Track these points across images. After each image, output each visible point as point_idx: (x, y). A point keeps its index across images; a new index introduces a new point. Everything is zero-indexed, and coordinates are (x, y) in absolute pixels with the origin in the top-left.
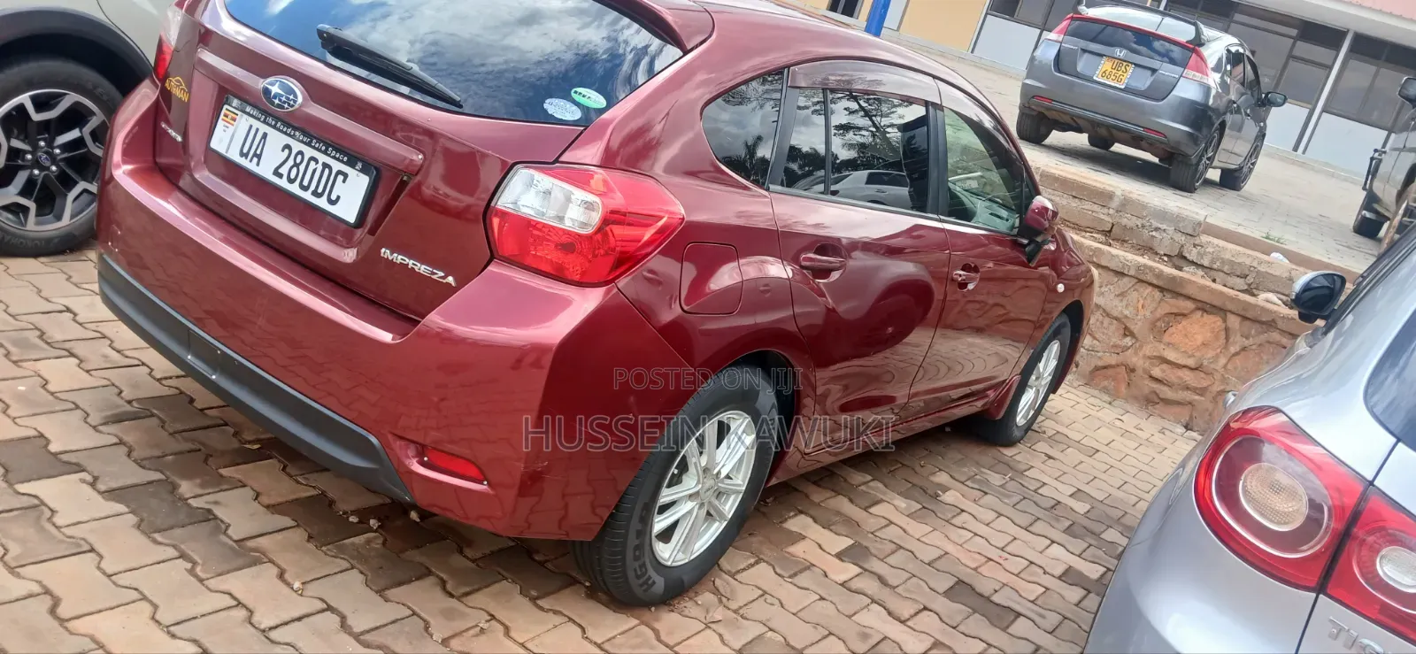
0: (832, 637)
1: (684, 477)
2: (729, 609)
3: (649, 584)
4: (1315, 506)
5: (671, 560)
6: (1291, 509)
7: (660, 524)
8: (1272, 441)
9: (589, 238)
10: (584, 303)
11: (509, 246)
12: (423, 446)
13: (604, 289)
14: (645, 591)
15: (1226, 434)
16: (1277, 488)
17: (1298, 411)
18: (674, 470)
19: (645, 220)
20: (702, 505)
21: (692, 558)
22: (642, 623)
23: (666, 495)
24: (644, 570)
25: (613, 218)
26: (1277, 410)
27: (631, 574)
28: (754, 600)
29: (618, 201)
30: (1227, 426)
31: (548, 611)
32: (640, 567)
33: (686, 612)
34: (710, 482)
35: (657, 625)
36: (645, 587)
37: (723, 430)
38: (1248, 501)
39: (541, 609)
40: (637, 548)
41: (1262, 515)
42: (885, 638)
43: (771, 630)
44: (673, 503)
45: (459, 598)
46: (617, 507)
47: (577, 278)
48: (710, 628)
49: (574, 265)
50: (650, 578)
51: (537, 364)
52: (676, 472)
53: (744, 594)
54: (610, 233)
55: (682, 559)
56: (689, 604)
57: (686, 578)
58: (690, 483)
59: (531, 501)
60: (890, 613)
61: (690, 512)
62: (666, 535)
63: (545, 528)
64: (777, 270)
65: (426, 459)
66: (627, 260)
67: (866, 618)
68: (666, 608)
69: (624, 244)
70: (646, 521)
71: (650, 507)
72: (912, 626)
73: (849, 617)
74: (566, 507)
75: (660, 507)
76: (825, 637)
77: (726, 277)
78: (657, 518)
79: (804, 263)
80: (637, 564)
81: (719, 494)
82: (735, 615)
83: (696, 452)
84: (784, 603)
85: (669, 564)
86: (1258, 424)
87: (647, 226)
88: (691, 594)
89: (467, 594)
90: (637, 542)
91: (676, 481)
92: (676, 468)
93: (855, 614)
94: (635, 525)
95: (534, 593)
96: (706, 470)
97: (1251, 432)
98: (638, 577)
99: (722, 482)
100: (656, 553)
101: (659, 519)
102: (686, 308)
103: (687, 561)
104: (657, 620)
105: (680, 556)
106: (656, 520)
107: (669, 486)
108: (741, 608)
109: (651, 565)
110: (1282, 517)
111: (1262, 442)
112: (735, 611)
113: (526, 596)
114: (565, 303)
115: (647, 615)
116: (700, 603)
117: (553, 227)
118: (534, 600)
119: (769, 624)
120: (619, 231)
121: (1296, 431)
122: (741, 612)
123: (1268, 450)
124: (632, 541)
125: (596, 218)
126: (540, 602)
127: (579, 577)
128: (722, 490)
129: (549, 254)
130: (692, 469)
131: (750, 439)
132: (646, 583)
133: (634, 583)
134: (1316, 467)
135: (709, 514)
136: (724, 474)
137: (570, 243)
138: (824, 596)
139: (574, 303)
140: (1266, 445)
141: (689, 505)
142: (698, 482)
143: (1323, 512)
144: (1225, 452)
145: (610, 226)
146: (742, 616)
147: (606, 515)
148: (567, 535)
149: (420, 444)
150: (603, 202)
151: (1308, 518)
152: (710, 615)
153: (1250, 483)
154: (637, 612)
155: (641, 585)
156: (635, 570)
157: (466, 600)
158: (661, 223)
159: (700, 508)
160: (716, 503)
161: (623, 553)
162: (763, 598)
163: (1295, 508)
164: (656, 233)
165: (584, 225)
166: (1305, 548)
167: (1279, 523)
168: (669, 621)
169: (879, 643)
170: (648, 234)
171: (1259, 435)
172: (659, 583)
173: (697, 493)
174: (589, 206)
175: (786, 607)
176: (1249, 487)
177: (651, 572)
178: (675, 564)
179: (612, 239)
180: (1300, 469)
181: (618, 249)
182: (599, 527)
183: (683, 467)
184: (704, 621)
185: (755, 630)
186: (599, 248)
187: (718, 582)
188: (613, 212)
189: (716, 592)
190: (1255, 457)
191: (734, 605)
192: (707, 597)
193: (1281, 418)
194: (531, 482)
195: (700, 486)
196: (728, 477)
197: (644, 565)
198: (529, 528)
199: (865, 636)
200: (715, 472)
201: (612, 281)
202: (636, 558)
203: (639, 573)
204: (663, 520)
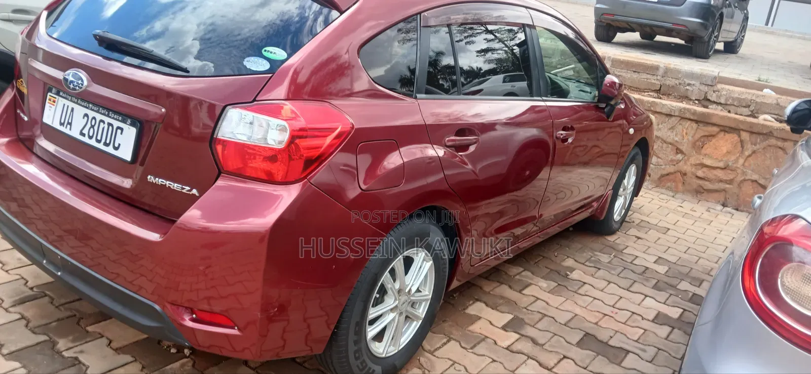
5: (384, 353)
7: (372, 332)
9: (283, 150)
10: (288, 195)
11: (233, 163)
12: (190, 308)
13: (301, 183)
18: (376, 295)
19: (324, 132)
20: (401, 314)
21: (400, 349)
23: (373, 313)
24: (364, 364)
25: (298, 134)
29: (301, 123)
32: (362, 363)
34: (404, 298)
37: (408, 262)
40: (356, 352)
44: (379, 317)
46: (336, 328)
49: (278, 170)
50: (370, 368)
52: (378, 296)
55: (393, 350)
57: (397, 363)
58: (390, 301)
61: (393, 320)
62: (379, 337)
66: (313, 162)
69: (310, 151)
70: (361, 333)
71: (362, 323)
75: (370, 321)
77: (393, 161)
79: (449, 144)
80: (358, 362)
81: (413, 304)
83: (391, 280)
85: (384, 356)
87: (326, 136)
90: (356, 348)
91: (379, 302)
92: (377, 293)
94: (352, 337)
96: (399, 291)
98: (361, 370)
99: (413, 295)
100: (372, 351)
101: (371, 329)
102: (364, 188)
103: (397, 351)
105: (391, 349)
106: (369, 330)
107: (373, 307)
109: (369, 359)
114: (277, 198)
117: (261, 147)
120: (304, 142)
124: (352, 348)
125: (286, 137)
128: (415, 301)
129: (258, 164)
130: (390, 292)
131: (429, 264)
135: (407, 318)
136: (414, 289)
137: (273, 156)
138: (495, 358)
139: (281, 197)
141: (391, 316)
142: (396, 300)
145: (298, 140)
147: (330, 333)
149: (187, 307)
150: (290, 126)
156: (358, 366)
158: (336, 132)
159: (400, 316)
160: (411, 310)
161: (347, 357)
162: (453, 367)
164: (334, 140)
165: (280, 143)
170: (329, 140)
172: (379, 370)
173: (396, 307)
174: (283, 130)
177: (370, 364)
178: (388, 355)
181: (305, 155)
183: (383, 291)
187: (422, 359)
188: (298, 130)
189: (422, 366)
195: (397, 302)
196: (418, 291)
197: (363, 361)
200: (407, 291)
201: (306, 177)
202: (357, 359)
204: (374, 328)
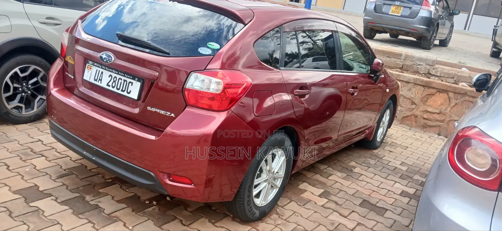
0: (321, 226)
1: (262, 174)
2: (283, 219)
3: (254, 214)
4: (494, 160)
5: (261, 204)
6: (485, 162)
8: (475, 139)
9: (220, 94)
10: (220, 118)
11: (192, 101)
12: (170, 174)
13: (226, 112)
14: (253, 216)
15: (457, 138)
16: (478, 155)
17: (483, 126)
18: (258, 172)
19: (238, 86)
20: (269, 184)
21: (268, 202)
22: (253, 228)
23: (256, 182)
24: (251, 209)
25: (227, 86)
26: (475, 127)
27: (247, 211)
28: (291, 215)
29: (228, 80)
30: (457, 134)
31: (219, 227)
33: (268, 222)
34: (271, 175)
35: (258, 228)
36: (253, 215)
37: (274, 156)
38: (469, 161)
39: (217, 226)
40: (248, 201)
41: (474, 165)
42: (340, 224)
43: (299, 225)
44: (259, 184)
45: (187, 226)
46: (239, 188)
47: (217, 109)
48: (277, 227)
49: (215, 104)
50: (254, 211)
51: (206, 141)
52: (259, 173)
53: (287, 214)
54: (227, 92)
55: (264, 203)
56: (268, 219)
57: (267, 210)
58: (264, 176)
59: (209, 189)
60: (341, 215)
61: (265, 187)
62: (258, 195)
63: (215, 198)
64: (286, 97)
65: (171, 178)
66: (233, 101)
67: (331, 217)
68: (261, 221)
69: (232, 95)
70: (250, 192)
71: (251, 186)
72: (349, 218)
73: (326, 217)
74: (221, 190)
75: (255, 186)
76: (318, 226)
77: (269, 102)
78: (254, 190)
79: (296, 94)
80: (249, 207)
81: (275, 179)
82: (286, 222)
83: (265, 165)
84: (302, 215)
85: (260, 206)
86: (469, 133)
87: (240, 88)
88: (269, 216)
89: (190, 224)
90: (248, 199)
91: (259, 176)
92: (259, 172)
93: (328, 216)
94: (247, 193)
95: (213, 221)
96: (269, 171)
97: (466, 136)
98: (250, 212)
99: (275, 174)
100: (255, 203)
102: (256, 115)
103: (266, 204)
104: (258, 226)
106: (254, 191)
107: (257, 178)
108: (287, 218)
109: (254, 207)
110: (482, 166)
111: (471, 139)
112: (285, 220)
113: (211, 223)
114: (213, 118)
115: (254, 224)
116: (272, 218)
117: (207, 92)
118: (213, 224)
119: (298, 223)
120: (230, 91)
121: (483, 134)
122: (287, 220)
123: (473, 142)
124: (246, 199)
125: (221, 87)
126: (216, 224)
127: (229, 214)
128: (276, 178)
129: (205, 102)
130: (264, 171)
131: (283, 158)
132: (253, 213)
133: (249, 214)
134: (493, 146)
135: (272, 186)
136: (275, 172)
137: (213, 97)
138: (316, 211)
139: (217, 118)
140: (473, 140)
141: (265, 184)
143: (497, 162)
144: (458, 144)
145: (227, 89)
146: (288, 222)
147: (236, 191)
148: (223, 199)
149: (168, 173)
150: (223, 82)
151: (492, 165)
152: (276, 222)
153: (468, 155)
154: (251, 224)
155: (251, 214)
156: (248, 209)
157: (191, 226)
158: (244, 86)
159: (268, 185)
160: (274, 182)
161: (244, 204)
162: (295, 214)
163: (486, 162)
164: (243, 90)
165: (217, 90)
166: (492, 176)
167: (481, 168)
168: (262, 226)
169: (338, 226)
170: (240, 90)
171: (469, 137)
172: (257, 213)
173: (267, 179)
174: (218, 83)
175: (303, 216)
177: (254, 209)
178: (262, 206)
179: (227, 94)
180: (486, 147)
181: (230, 97)
182: (234, 196)
183: (261, 171)
184: (274, 224)
185: (293, 226)
186: (223, 98)
187: (278, 210)
188: (227, 84)
189: (277, 214)
190: (469, 145)
191: (284, 218)
192: (274, 216)
193: (477, 130)
194: (209, 182)
195: (268, 177)
196: (277, 172)
197: (251, 207)
198: (209, 199)
199: (332, 224)
200: (273, 171)
201: (230, 108)
202: (248, 205)
203: (250, 210)
204: (256, 190)
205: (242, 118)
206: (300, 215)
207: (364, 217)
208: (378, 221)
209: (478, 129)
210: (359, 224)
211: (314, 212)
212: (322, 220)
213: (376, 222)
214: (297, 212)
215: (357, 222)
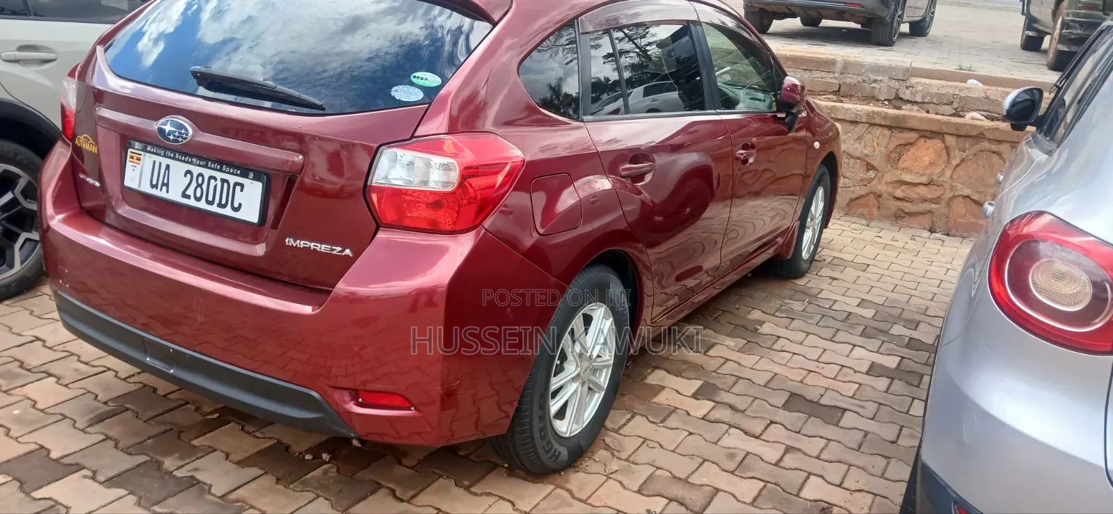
0: (706, 464)
1: (565, 365)
2: (621, 459)
3: (556, 455)
4: (1098, 287)
5: (569, 432)
6: (1075, 291)
7: (554, 407)
8: (1045, 240)
9: (453, 193)
10: (459, 249)
11: (390, 216)
12: (356, 390)
13: (474, 232)
14: (554, 461)
15: (1005, 243)
16: (1061, 277)
17: (1063, 208)
18: (557, 362)
19: (493, 169)
20: (583, 384)
21: (584, 426)
22: (558, 486)
23: (555, 383)
24: (550, 445)
25: (469, 173)
26: (1040, 213)
27: (541, 451)
28: (638, 448)
29: (469, 157)
30: (1004, 234)
31: (481, 495)
32: (547, 444)
33: (589, 470)
34: (586, 364)
35: (569, 486)
36: (554, 458)
37: (588, 320)
38: (1040, 292)
39: (475, 494)
40: (541, 430)
41: (1053, 301)
42: (748, 453)
43: (658, 468)
44: (561, 388)
45: (408, 501)
46: (520, 403)
47: (449, 228)
48: (610, 478)
49: (445, 218)
50: (556, 450)
51: (431, 303)
52: (559, 362)
53: (630, 445)
54: (468, 186)
55: (577, 429)
56: (590, 463)
57: (583, 443)
58: (571, 368)
59: (451, 412)
60: (746, 433)
61: (575, 392)
62: (561, 414)
63: (466, 433)
64: (603, 184)
65: (360, 400)
66: (486, 204)
67: (727, 441)
68: (573, 470)
69: (482, 192)
70: (544, 407)
71: (546, 395)
72: (766, 439)
73: (716, 443)
74: (478, 411)
75: (552, 393)
76: (701, 464)
77: (567, 200)
78: (552, 402)
79: (624, 173)
80: (544, 443)
81: (595, 371)
82: (627, 464)
84: (662, 444)
85: (568, 435)
86: (1035, 227)
87: (497, 173)
88: (589, 454)
89: (414, 497)
90: (541, 425)
91: (560, 369)
92: (558, 360)
93: (719, 440)
94: (536, 412)
95: (466, 483)
96: (581, 355)
97: (1028, 236)
98: (547, 452)
99: (595, 361)
100: (557, 432)
101: (554, 402)
102: (541, 231)
103: (580, 429)
104: (568, 481)
105: (575, 426)
106: (551, 404)
107: (555, 376)
108: (630, 456)
109: (555, 439)
110: (1074, 299)
111: (1037, 241)
112: (626, 460)
113: (461, 487)
114: (443, 251)
115: (558, 479)
116: (597, 460)
117: (421, 191)
118: (467, 488)
119: (656, 464)
120: (476, 182)
121: (1065, 227)
122: (631, 459)
123: (1043, 247)
124: (537, 425)
125: (455, 176)
126: (473, 489)
127: (499, 462)
128: (596, 368)
129: (423, 213)
130: (570, 357)
131: (609, 323)
132: (554, 455)
133: (544, 457)
134: (1086, 252)
135: (590, 389)
136: (595, 354)
137: (438, 201)
138: (692, 431)
139: (450, 249)
140: (1041, 243)
141: (574, 386)
142: (577, 366)
143: (1106, 290)
144: (1011, 255)
145: (468, 180)
146: (633, 463)
147: (512, 412)
148: (483, 433)
149: (353, 389)
150: (458, 164)
151: (1095, 297)
152: (608, 468)
153: (1037, 279)
154: (552, 478)
155: (550, 458)
156: (544, 447)
157: (415, 501)
158: (508, 168)
159: (582, 386)
160: (594, 379)
161: (532, 436)
162: (645, 444)
163: (1078, 289)
164: (505, 177)
165: (446, 184)
166: (1097, 321)
167: (1069, 305)
168: (576, 480)
169: (744, 459)
170: (500, 179)
171: (1033, 237)
172: (564, 452)
173: (579, 374)
174: (447, 168)
175: (665, 447)
176: (1037, 281)
177: (556, 446)
178: (572, 435)
179: (471, 190)
180: (1074, 255)
181: (479, 197)
182: (507, 422)
183: (563, 357)
184: (604, 473)
185: (646, 471)
186: (462, 199)
187: (607, 440)
188: (467, 168)
189: (608, 448)
190: (1033, 257)
191: (624, 456)
192: (601, 454)
193: (1045, 219)
194: (449, 396)
195: (579, 369)
196: (598, 356)
197: (549, 442)
198: (453, 435)
199: (731, 456)
200: (588, 354)
201: (480, 224)
202: (543, 438)
203: (547, 449)
204: (556, 402)
205: (511, 243)
206: (657, 445)
207: (798, 433)
208: (830, 438)
209: (1051, 216)
210: (789, 449)
211: (688, 433)
212: (709, 451)
213: (826, 441)
214: (651, 439)
215: (784, 446)
